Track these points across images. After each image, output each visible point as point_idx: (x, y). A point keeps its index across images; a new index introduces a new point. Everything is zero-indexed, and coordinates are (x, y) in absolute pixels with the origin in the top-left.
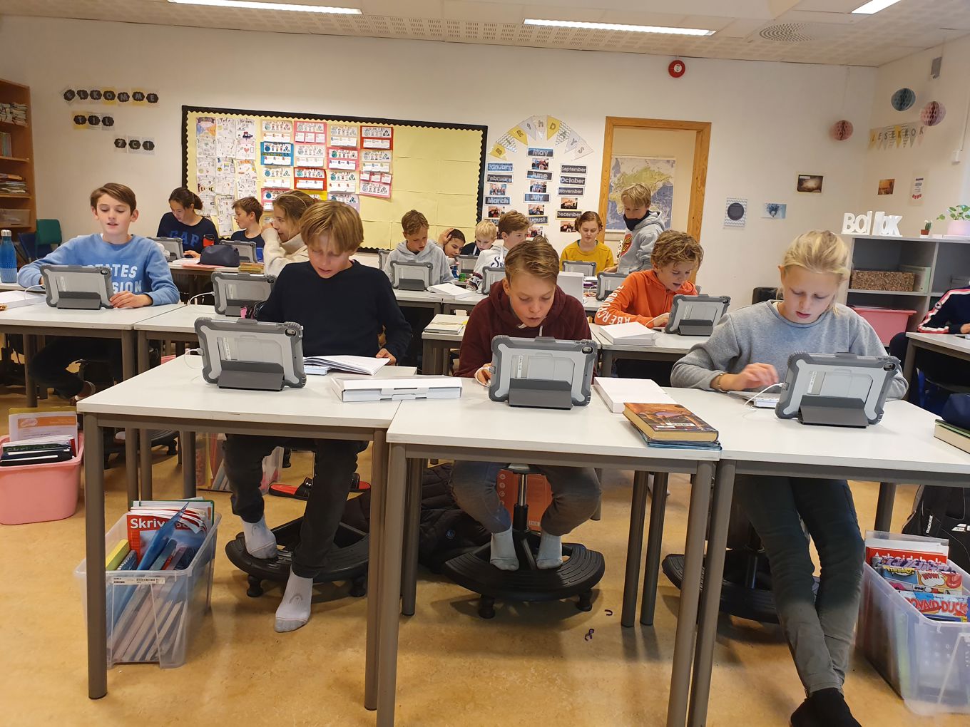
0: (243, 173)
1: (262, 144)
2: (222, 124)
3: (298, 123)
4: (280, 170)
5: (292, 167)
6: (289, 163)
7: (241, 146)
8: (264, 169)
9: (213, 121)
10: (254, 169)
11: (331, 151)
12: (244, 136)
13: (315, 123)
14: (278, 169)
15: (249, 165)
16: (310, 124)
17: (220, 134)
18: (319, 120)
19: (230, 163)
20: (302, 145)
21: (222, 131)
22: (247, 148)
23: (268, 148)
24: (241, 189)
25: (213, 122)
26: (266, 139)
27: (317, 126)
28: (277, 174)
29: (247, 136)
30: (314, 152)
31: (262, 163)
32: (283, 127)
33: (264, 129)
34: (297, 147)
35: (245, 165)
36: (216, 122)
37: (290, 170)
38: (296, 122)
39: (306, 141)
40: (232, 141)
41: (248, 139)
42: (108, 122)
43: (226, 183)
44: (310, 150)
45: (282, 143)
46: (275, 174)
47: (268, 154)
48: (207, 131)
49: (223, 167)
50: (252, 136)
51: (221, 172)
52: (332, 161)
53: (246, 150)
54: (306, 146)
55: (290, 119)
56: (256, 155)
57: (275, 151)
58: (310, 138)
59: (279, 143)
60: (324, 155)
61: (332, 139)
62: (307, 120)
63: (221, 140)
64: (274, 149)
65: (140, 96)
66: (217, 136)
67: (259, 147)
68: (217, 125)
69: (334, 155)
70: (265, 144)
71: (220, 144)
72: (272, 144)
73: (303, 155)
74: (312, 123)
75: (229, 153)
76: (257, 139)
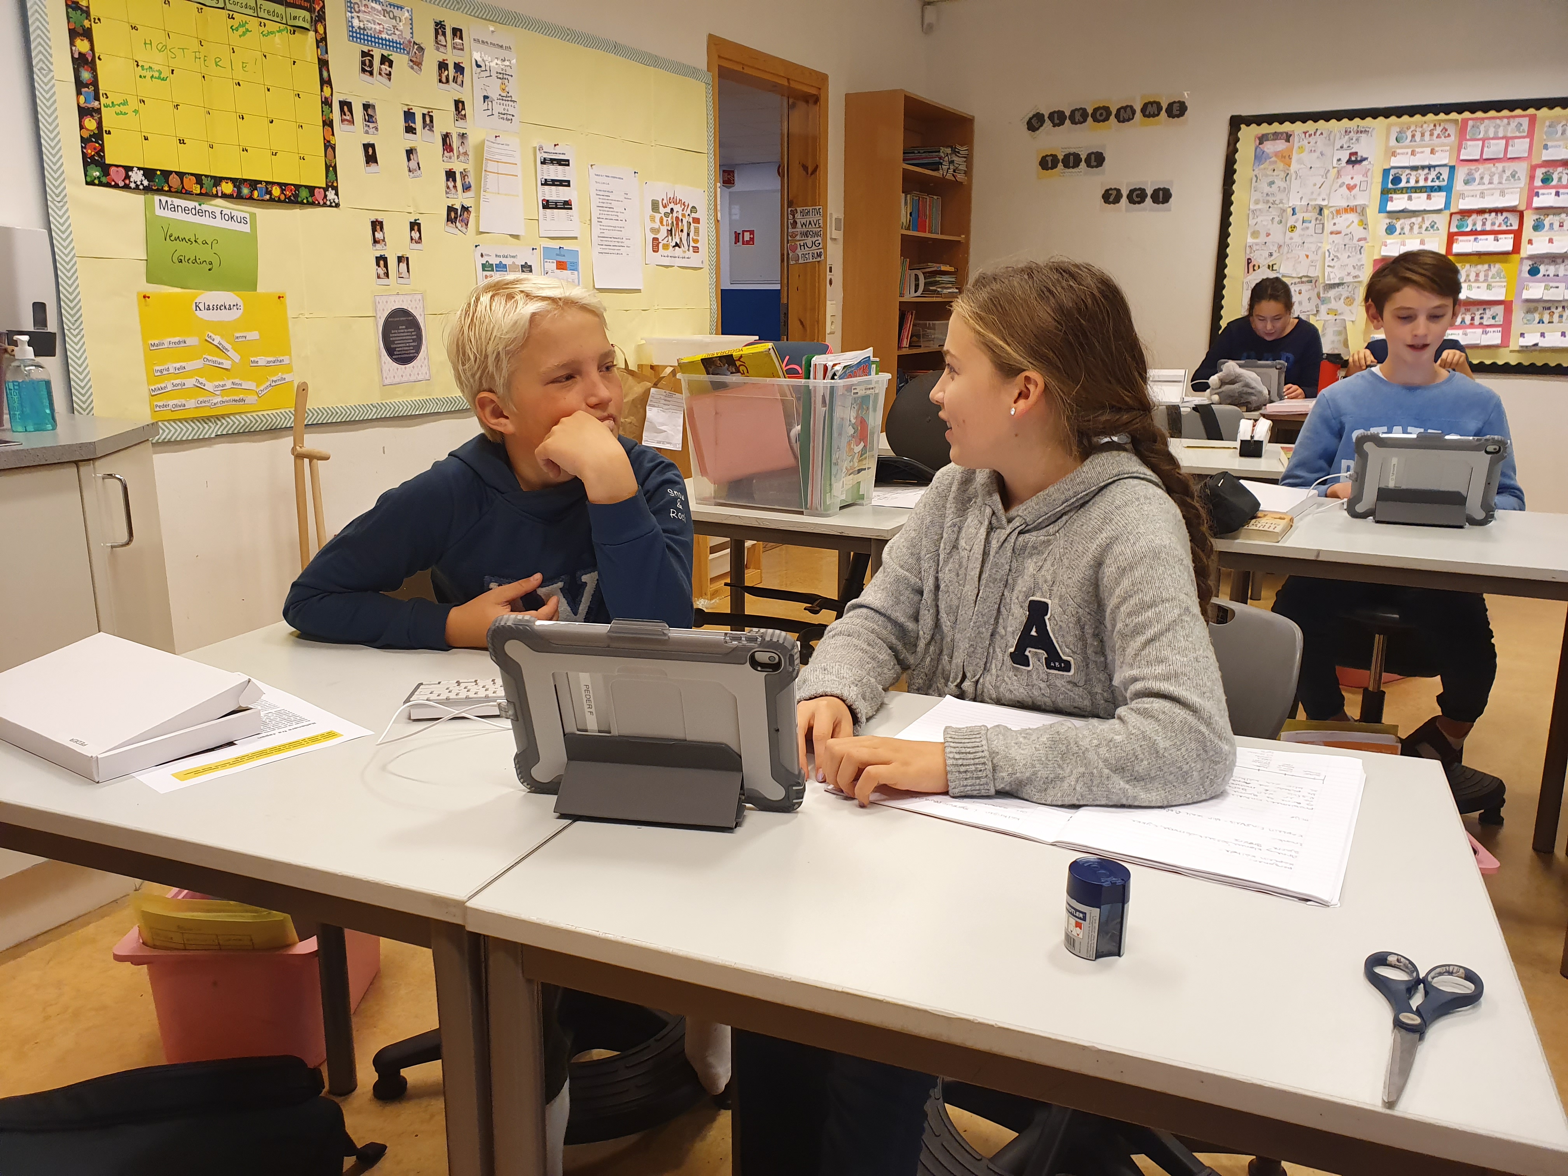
0: (1339, 233)
1: (1386, 172)
2: (1306, 142)
3: (1470, 123)
4: (1417, 220)
5: (1447, 213)
6: (1442, 206)
7: (1340, 181)
8: (1384, 221)
9: (1288, 137)
10: (1364, 225)
11: (1539, 173)
12: (1349, 162)
13: (1508, 117)
14: (1413, 220)
15: (1353, 217)
16: (1498, 121)
17: (1300, 161)
18: (1518, 112)
19: (1314, 214)
20: (1473, 166)
21: (1305, 156)
22: (1352, 183)
23: (1397, 180)
24: (1332, 264)
25: (1288, 140)
26: (1395, 162)
27: (1514, 123)
28: (1411, 228)
29: (1354, 160)
30: (1501, 177)
31: (1382, 209)
32: (1436, 133)
33: (1393, 142)
34: (1461, 173)
35: (1345, 216)
36: (1295, 139)
37: (1442, 221)
38: (1465, 121)
39: (1485, 157)
40: (1322, 172)
41: (1357, 166)
42: (1097, 160)
43: (1302, 255)
44: (1492, 176)
45: (1430, 167)
46: (1407, 229)
47: (1395, 191)
48: (1274, 159)
49: (1299, 225)
50: (1366, 159)
51: (1296, 234)
52: (1541, 191)
53: (1350, 188)
54: (1482, 168)
55: (1454, 115)
56: (1370, 197)
57: (1412, 183)
58: (1495, 148)
59: (1423, 167)
60: (1523, 182)
61: (1546, 147)
62: (1492, 113)
63: (1300, 174)
64: (1409, 180)
65: (1154, 109)
66: (1294, 166)
67: (1378, 179)
68: (1296, 145)
69: (1546, 180)
70: (1392, 172)
71: (1299, 181)
72: (1408, 171)
73: (1474, 186)
74: (1501, 118)
75: (1314, 196)
76: (1376, 164)
